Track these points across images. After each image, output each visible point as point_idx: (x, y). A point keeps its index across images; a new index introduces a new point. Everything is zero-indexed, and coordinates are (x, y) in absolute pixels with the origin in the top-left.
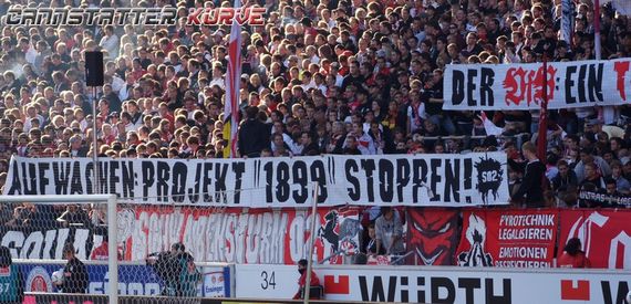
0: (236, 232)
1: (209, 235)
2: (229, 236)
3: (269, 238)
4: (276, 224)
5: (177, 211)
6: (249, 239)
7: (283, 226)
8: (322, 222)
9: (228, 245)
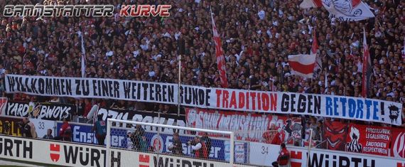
0: (245, 124)
1: (231, 124)
2: (241, 125)
3: (260, 128)
4: (263, 122)
5: (217, 112)
6: (251, 127)
7: (267, 123)
8: (284, 123)
9: (241, 129)
